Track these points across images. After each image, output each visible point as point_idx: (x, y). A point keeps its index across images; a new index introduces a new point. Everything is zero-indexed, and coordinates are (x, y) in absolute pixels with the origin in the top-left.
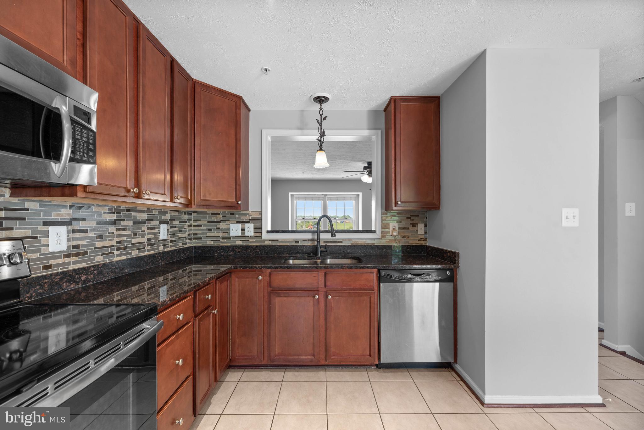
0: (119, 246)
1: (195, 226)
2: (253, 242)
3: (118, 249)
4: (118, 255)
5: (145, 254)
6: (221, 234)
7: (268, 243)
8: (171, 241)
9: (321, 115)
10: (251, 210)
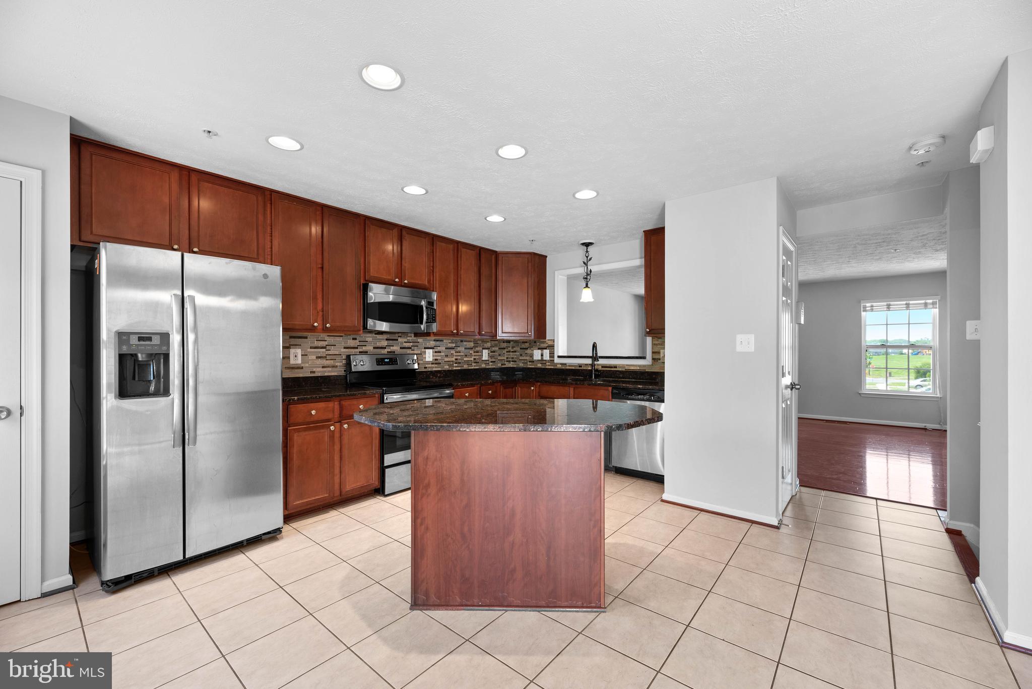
0: (456, 361)
1: (512, 352)
2: (549, 365)
3: (456, 363)
4: (456, 367)
5: (472, 368)
6: (528, 358)
7: (559, 366)
8: (491, 362)
9: (587, 257)
10: (548, 338)
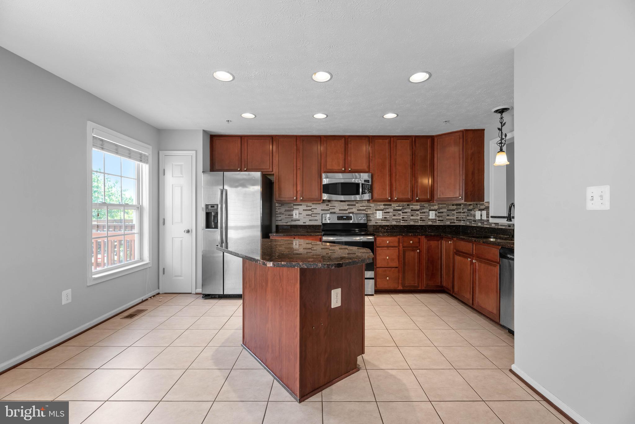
0: (403, 219)
1: (463, 213)
2: (486, 225)
3: (403, 220)
4: (402, 223)
5: (419, 224)
6: (472, 218)
7: (493, 225)
8: (439, 220)
9: (501, 123)
10: (485, 201)
